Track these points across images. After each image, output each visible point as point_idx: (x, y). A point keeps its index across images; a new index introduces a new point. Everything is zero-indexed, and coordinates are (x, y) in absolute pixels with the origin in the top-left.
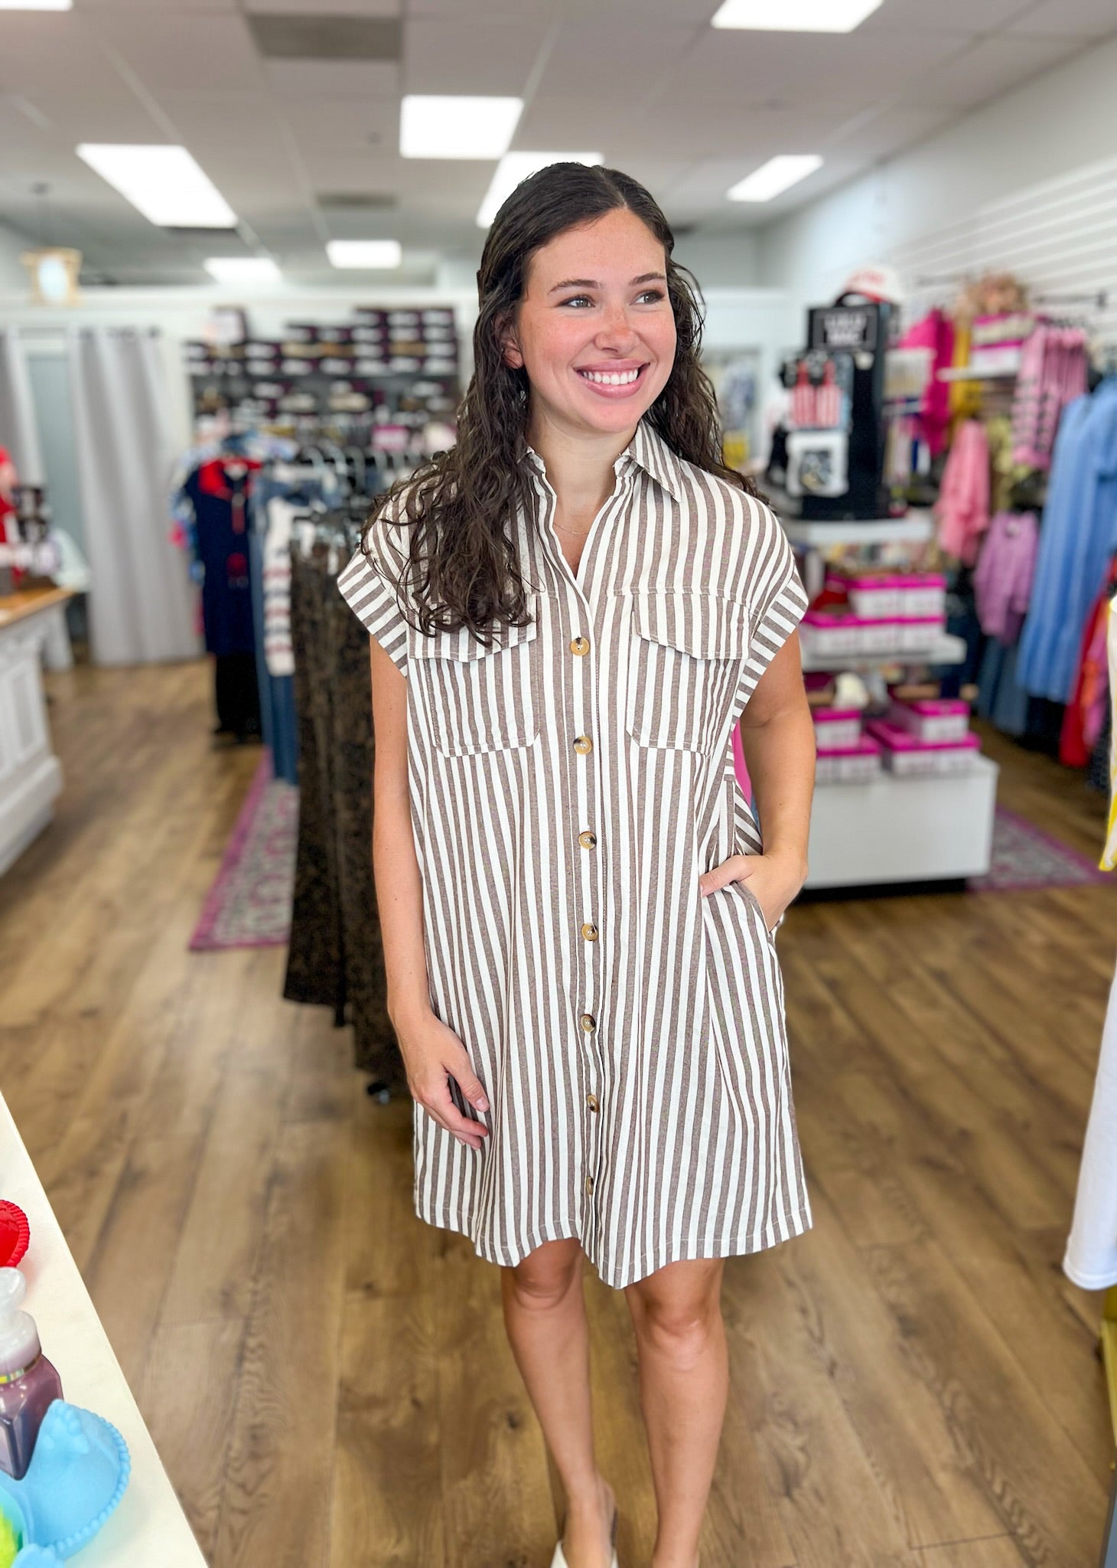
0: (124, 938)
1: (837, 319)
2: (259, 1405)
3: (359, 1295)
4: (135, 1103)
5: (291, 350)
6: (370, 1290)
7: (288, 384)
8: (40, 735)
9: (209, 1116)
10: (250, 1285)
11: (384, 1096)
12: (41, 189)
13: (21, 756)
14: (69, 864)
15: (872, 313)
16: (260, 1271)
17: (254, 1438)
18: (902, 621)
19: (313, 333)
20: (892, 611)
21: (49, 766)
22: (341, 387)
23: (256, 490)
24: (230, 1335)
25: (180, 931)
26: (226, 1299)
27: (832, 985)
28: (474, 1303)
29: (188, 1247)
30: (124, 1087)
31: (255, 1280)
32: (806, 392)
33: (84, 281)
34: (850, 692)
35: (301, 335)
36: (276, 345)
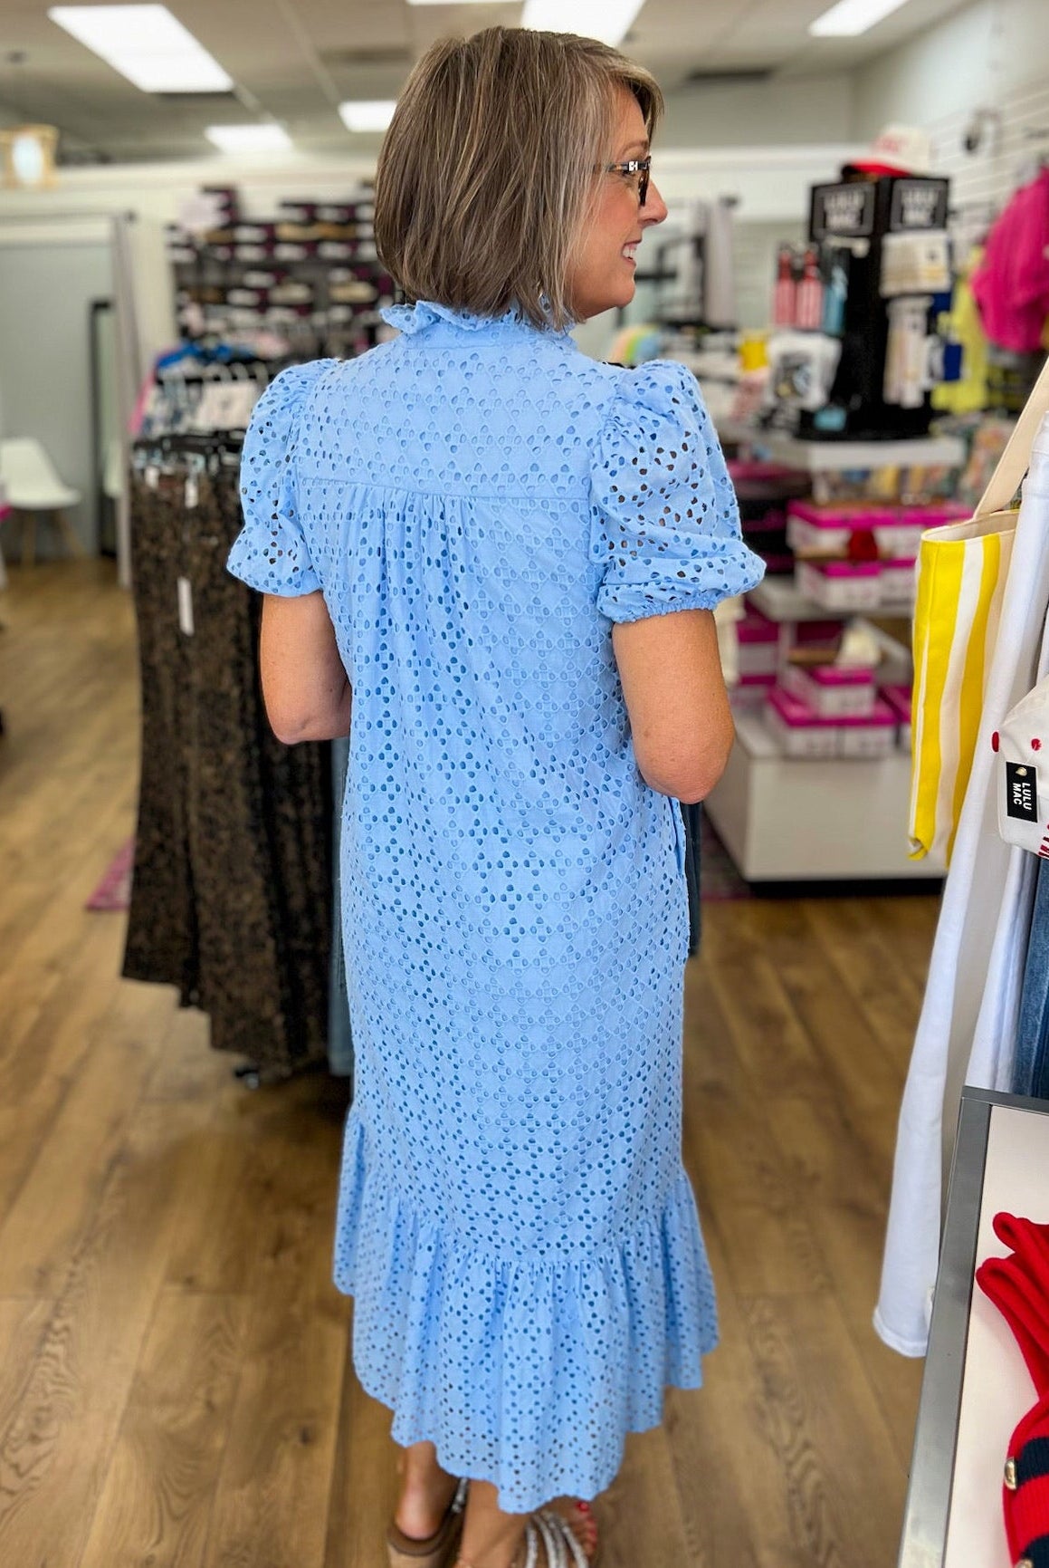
1: (837, 198)
2: (50, 1388)
3: (177, 1288)
5: (286, 232)
6: (190, 1283)
7: (282, 272)
9: (67, 1086)
10: (70, 1266)
11: (252, 1081)
12: (16, 57)
16: (82, 1252)
17: (38, 1421)
19: (310, 211)
22: (340, 275)
24: (38, 1313)
25: (80, 887)
26: (41, 1279)
27: (796, 995)
28: (296, 1310)
31: (75, 1261)
33: (62, 159)
35: (296, 215)
36: (269, 227)
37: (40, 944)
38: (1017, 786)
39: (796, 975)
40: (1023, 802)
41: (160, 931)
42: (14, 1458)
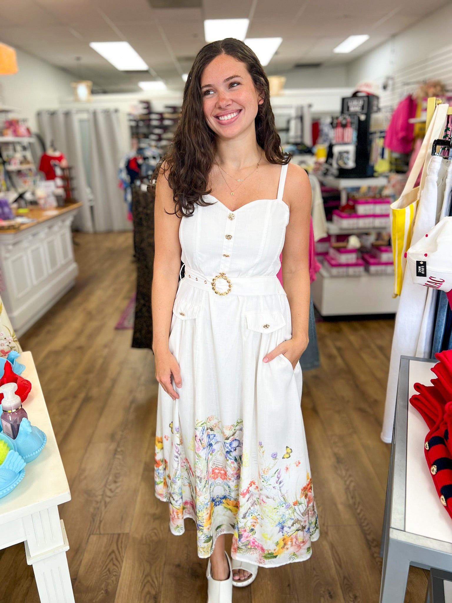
0: (94, 324)
1: (353, 102)
2: (119, 468)
4: (91, 376)
5: (167, 116)
7: (165, 129)
8: (70, 255)
9: (114, 381)
10: (121, 433)
13: (63, 262)
14: (78, 300)
15: (366, 99)
16: (124, 429)
17: (116, 477)
18: (375, 216)
19: (174, 109)
20: (371, 212)
21: (74, 266)
23: (144, 168)
24: (113, 446)
25: (113, 322)
26: (112, 437)
27: (339, 349)
29: (103, 420)
30: (88, 371)
31: (123, 431)
32: (340, 130)
33: (93, 92)
34: (354, 242)
35: (170, 110)
36: (161, 114)
37: (102, 339)
38: (419, 267)
39: (339, 344)
40: (421, 272)
41: (144, 332)
42: (110, 487)
